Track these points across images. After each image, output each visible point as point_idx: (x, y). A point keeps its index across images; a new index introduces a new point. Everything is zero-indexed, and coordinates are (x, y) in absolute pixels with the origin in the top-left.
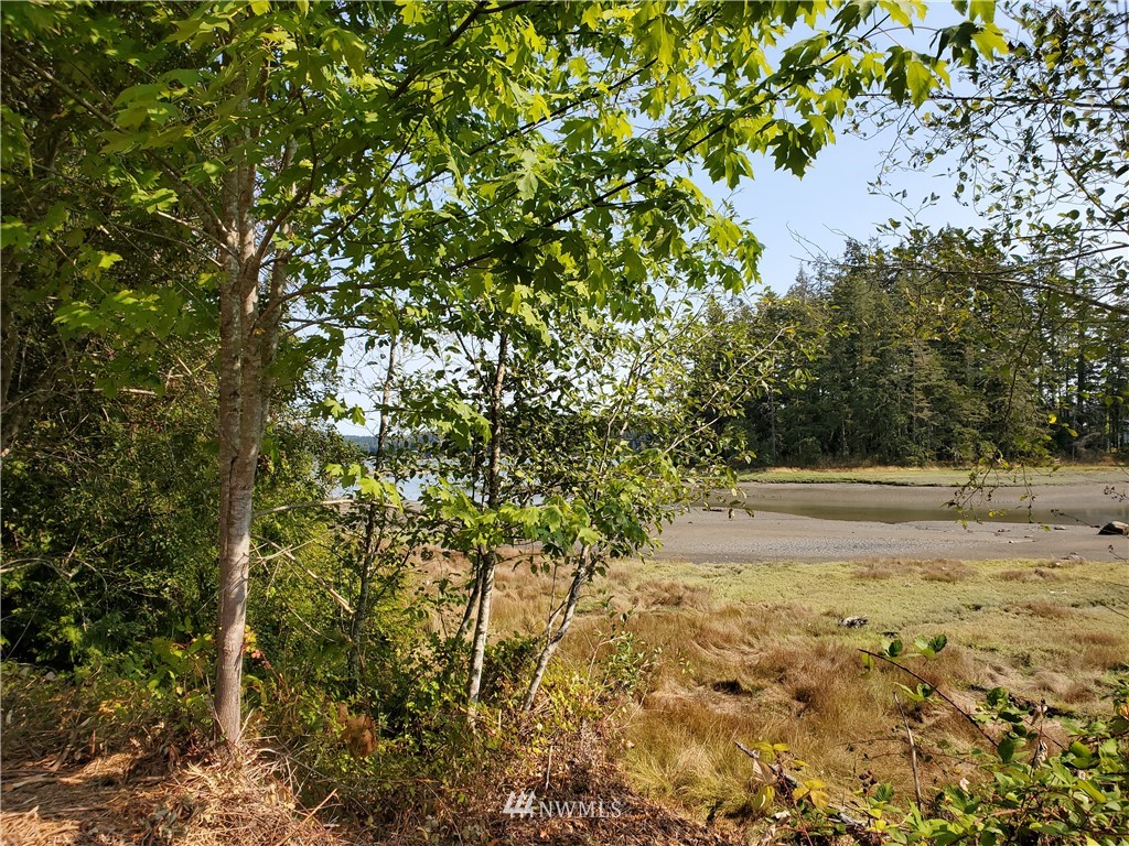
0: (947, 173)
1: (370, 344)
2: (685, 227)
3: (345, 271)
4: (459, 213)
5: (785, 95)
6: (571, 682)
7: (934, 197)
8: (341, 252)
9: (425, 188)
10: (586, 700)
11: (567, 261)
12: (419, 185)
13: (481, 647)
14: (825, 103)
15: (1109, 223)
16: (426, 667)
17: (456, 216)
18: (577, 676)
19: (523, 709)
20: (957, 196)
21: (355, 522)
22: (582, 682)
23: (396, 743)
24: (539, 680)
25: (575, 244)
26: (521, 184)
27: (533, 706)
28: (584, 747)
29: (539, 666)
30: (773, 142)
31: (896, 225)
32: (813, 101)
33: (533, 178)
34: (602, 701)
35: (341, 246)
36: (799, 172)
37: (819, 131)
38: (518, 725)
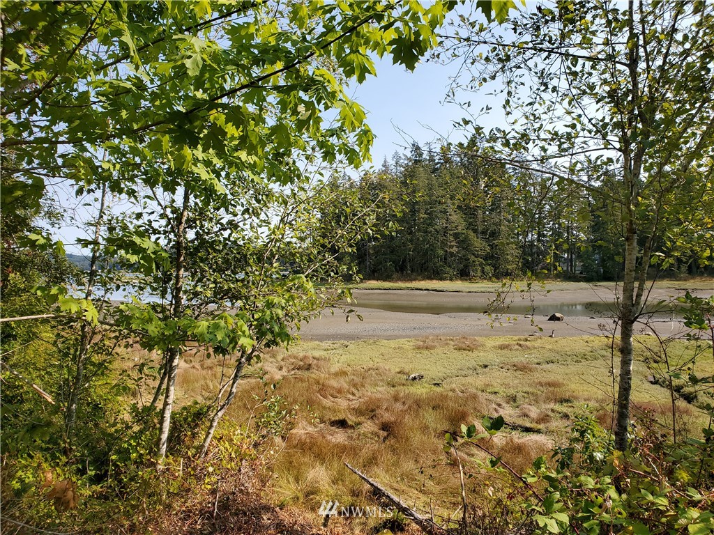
0: (493, 92)
1: (80, 192)
2: (322, 107)
3: (41, 128)
4: (140, 85)
5: (401, 5)
6: (234, 435)
7: (488, 108)
8: (39, 113)
9: (116, 69)
10: (245, 447)
11: (231, 130)
12: (111, 64)
13: (168, 415)
14: (430, 15)
15: (593, 133)
16: (128, 427)
17: (138, 88)
18: (239, 431)
19: (199, 457)
20: (504, 107)
21: (71, 324)
22: (241, 435)
23: (101, 487)
24: (211, 436)
25: (236, 116)
26: (188, 63)
27: (206, 454)
28: (244, 479)
29: (211, 426)
30: (391, 43)
31: (466, 122)
32: (420, 14)
33: (199, 58)
34: (256, 445)
35: (39, 108)
36: (411, 67)
37: (426, 37)
38: (194, 469)
